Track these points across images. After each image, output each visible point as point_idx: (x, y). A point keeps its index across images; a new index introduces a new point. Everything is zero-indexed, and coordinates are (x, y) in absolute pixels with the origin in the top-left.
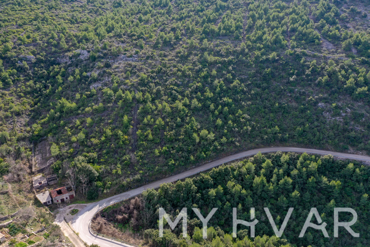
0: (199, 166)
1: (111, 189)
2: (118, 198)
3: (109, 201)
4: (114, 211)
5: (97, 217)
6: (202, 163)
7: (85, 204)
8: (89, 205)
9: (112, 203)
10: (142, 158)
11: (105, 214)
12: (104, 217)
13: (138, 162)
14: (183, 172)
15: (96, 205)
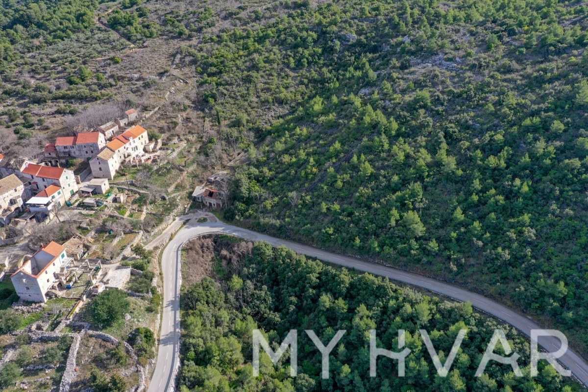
0: (366, 261)
1: (247, 220)
2: (245, 234)
3: (235, 231)
4: (227, 243)
5: (208, 237)
6: (374, 259)
7: (217, 219)
8: (219, 222)
9: (235, 234)
10: (304, 205)
11: (219, 240)
12: (215, 243)
13: (296, 206)
14: (339, 254)
15: (221, 227)
